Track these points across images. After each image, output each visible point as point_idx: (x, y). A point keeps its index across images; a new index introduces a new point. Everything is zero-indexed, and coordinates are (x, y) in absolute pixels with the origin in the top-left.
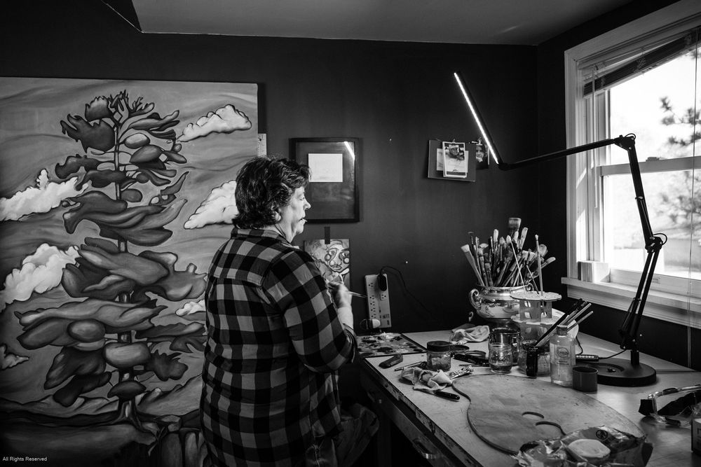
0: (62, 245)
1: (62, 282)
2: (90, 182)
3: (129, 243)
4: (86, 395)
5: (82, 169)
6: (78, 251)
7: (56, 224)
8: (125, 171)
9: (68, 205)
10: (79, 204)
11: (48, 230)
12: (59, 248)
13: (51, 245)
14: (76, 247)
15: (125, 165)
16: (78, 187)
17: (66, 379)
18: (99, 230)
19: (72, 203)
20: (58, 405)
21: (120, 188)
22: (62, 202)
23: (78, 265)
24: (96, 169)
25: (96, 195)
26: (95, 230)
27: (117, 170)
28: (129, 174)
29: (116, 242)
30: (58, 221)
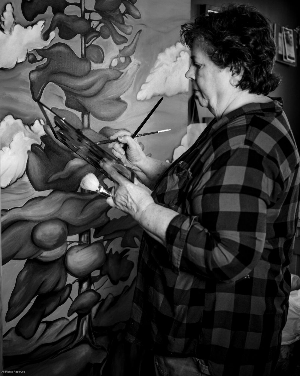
0: (28, 118)
1: (27, 171)
2: (57, 29)
3: (91, 116)
4: (49, 318)
5: (49, 10)
6: (44, 126)
7: (23, 87)
8: (90, 21)
9: (34, 60)
10: (45, 60)
11: (13, 95)
12: (25, 123)
13: (15, 118)
14: (41, 121)
15: (90, 12)
16: (46, 36)
17: (29, 303)
18: (65, 98)
19: (39, 58)
20: (20, 339)
21: (85, 43)
22: (28, 55)
23: (43, 146)
24: (62, 12)
25: (62, 48)
26: (61, 97)
27: (83, 17)
28: (94, 24)
29: (79, 114)
30: (24, 82)
